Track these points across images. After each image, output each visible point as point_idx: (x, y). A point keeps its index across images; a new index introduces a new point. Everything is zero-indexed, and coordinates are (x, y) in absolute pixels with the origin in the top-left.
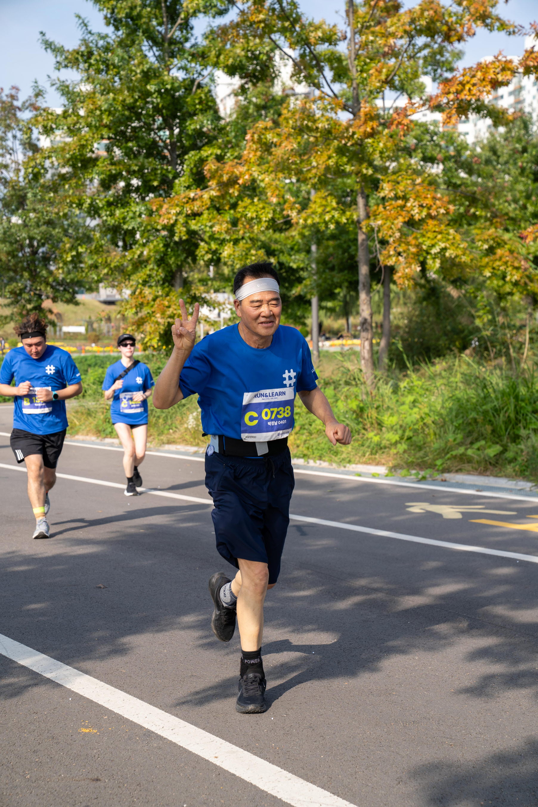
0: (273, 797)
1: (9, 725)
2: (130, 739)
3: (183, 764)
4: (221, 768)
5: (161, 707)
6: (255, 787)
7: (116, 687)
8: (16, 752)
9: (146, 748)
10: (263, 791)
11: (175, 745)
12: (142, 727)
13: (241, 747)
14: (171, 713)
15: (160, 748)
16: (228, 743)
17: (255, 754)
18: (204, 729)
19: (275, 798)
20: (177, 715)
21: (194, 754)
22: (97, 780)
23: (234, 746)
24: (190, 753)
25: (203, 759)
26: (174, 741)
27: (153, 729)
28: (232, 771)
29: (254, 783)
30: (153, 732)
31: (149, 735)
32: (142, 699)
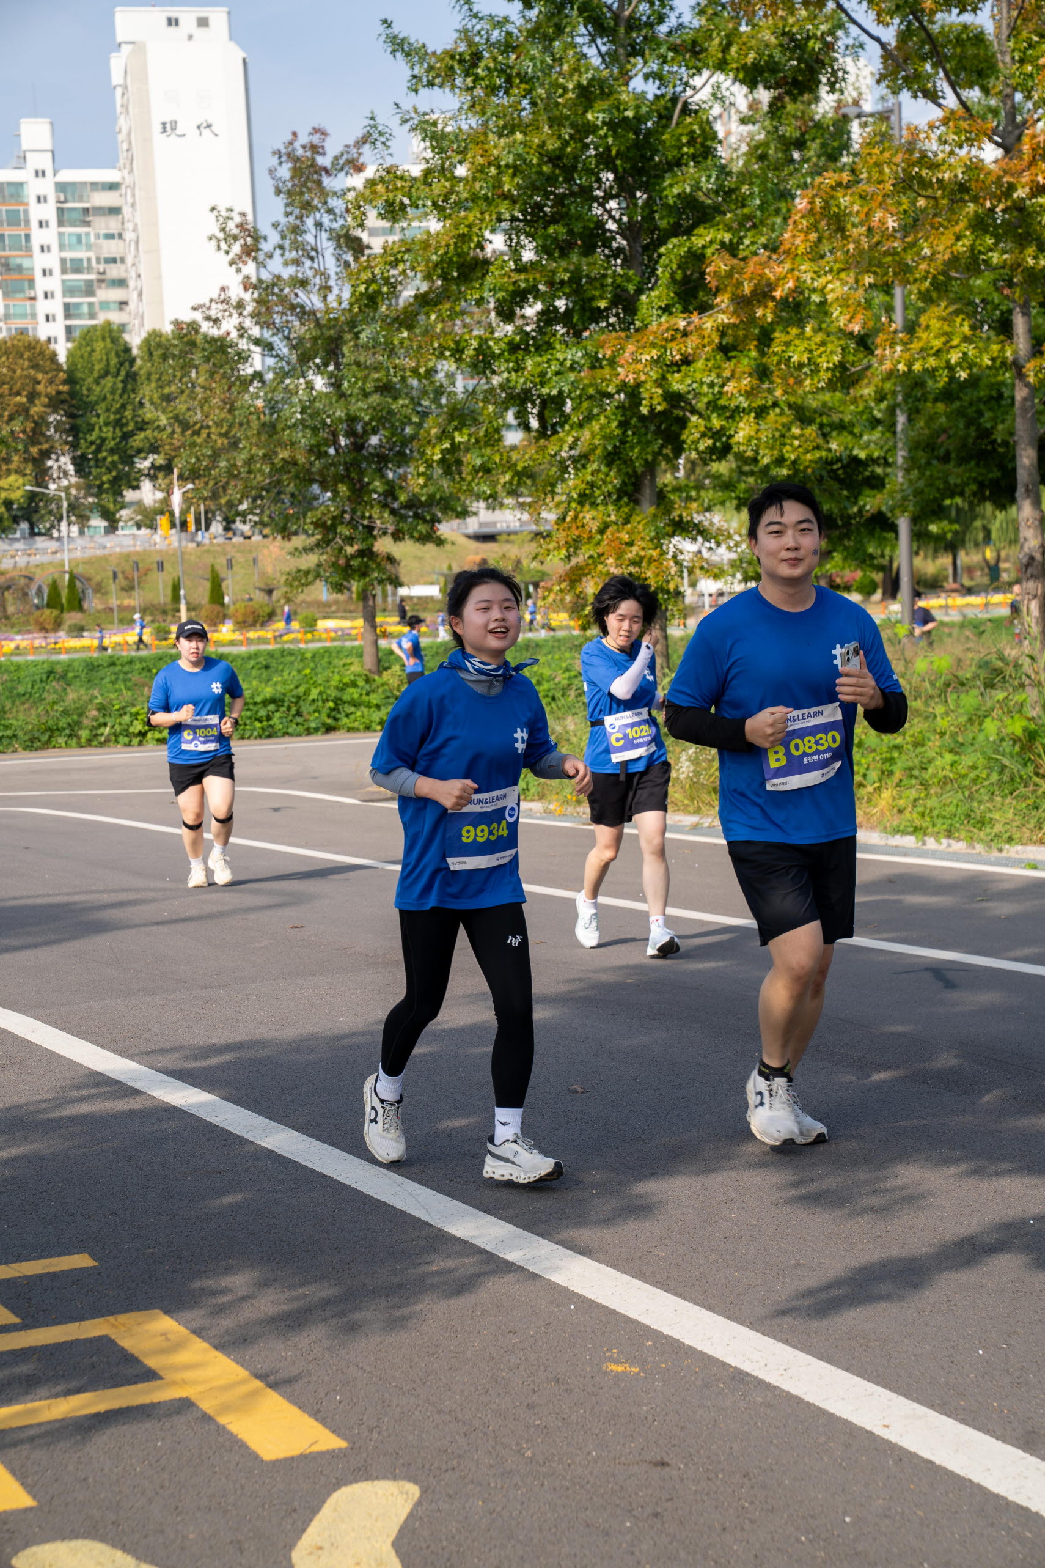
0: (1022, 1508)
1: (469, 1354)
2: (707, 1386)
3: (822, 1439)
4: (901, 1448)
5: (751, 1326)
6: (979, 1487)
7: (654, 1284)
8: (494, 1406)
9: (742, 1404)
10: (997, 1496)
11: (797, 1400)
12: (724, 1365)
13: (932, 1406)
14: (774, 1338)
15: (769, 1406)
16: (902, 1399)
17: (963, 1421)
18: (847, 1370)
19: (1027, 1510)
20: (787, 1342)
21: (840, 1419)
22: (663, 1464)
23: (916, 1405)
24: (831, 1416)
25: (861, 1429)
26: (794, 1391)
27: (746, 1367)
28: (926, 1454)
29: (976, 1480)
30: (748, 1375)
31: (740, 1378)
32: (710, 1308)
